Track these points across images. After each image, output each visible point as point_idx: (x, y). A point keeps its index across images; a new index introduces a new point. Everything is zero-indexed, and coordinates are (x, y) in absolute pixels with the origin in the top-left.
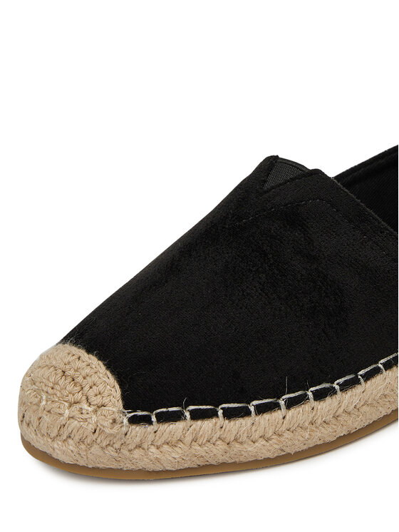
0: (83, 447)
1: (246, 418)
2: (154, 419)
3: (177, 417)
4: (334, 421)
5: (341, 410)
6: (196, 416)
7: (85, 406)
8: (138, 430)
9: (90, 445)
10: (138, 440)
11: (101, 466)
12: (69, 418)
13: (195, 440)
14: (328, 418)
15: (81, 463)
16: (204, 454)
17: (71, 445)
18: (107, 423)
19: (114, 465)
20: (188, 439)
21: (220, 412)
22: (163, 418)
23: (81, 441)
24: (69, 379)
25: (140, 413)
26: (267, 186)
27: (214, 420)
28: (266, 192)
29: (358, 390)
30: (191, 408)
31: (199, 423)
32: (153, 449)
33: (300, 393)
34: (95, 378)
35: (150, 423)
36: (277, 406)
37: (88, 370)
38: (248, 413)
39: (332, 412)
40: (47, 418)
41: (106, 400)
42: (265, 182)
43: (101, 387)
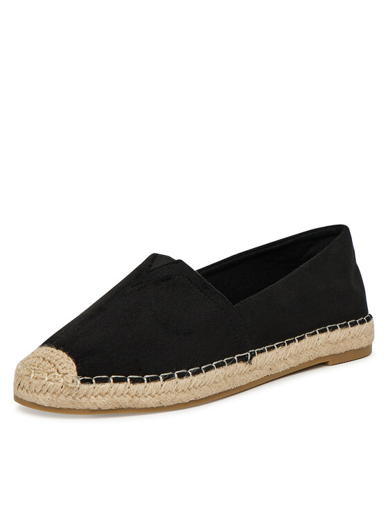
0: (55, 396)
1: (142, 384)
2: (94, 381)
3: (106, 381)
4: (188, 391)
5: (191, 386)
6: (116, 381)
7: (57, 374)
8: (86, 387)
9: (59, 395)
10: (85, 392)
11: (64, 407)
12: (48, 380)
13: (115, 393)
14: (185, 389)
15: (53, 405)
16: (119, 401)
17: (48, 395)
18: (70, 381)
19: (71, 406)
20: (112, 393)
21: (128, 380)
22: (98, 381)
23: (54, 393)
24: (47, 362)
25: (86, 378)
26: (152, 268)
27: (125, 383)
28: (152, 271)
29: (201, 376)
30: (113, 376)
31: (117, 384)
32: (93, 397)
33: (170, 373)
34: (62, 360)
35: (92, 383)
36: (158, 379)
37: (58, 357)
38: (143, 381)
39: (187, 386)
40: (35, 382)
41: (68, 371)
42: (151, 266)
43: (65, 365)
